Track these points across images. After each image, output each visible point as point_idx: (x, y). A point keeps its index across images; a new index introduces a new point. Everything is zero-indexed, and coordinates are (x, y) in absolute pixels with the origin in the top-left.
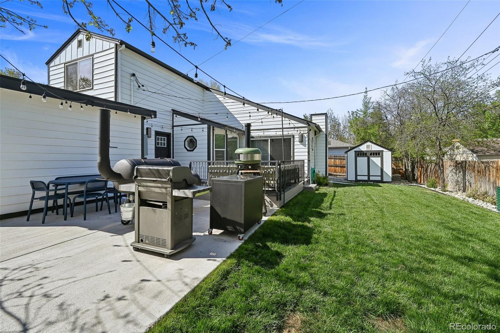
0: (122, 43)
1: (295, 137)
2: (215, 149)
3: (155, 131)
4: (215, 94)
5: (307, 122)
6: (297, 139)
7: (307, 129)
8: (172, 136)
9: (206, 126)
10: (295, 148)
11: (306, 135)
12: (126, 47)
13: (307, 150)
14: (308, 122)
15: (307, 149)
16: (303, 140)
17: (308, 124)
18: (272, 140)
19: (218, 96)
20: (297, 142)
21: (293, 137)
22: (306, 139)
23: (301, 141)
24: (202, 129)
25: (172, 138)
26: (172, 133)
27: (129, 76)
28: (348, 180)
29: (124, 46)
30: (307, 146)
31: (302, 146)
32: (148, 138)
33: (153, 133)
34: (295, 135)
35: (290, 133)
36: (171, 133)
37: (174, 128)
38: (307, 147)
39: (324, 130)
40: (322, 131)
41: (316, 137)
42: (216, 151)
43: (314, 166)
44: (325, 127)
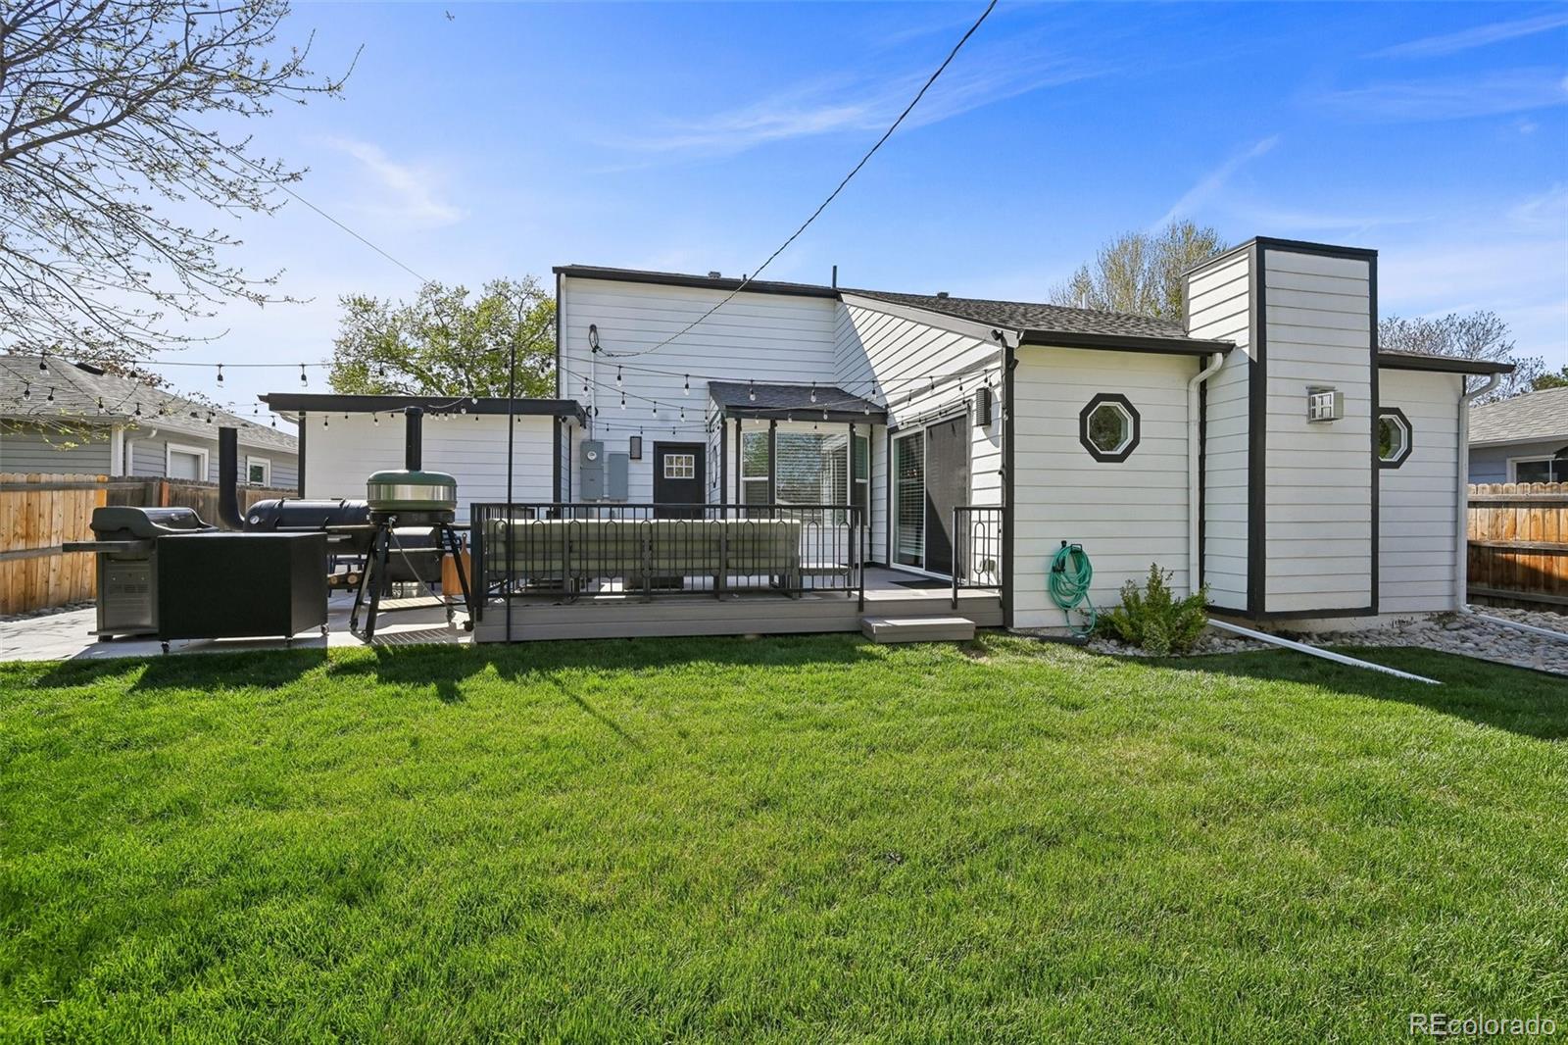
2: (742, 479)
3: (655, 443)
18: (931, 433)
24: (719, 424)
26: (707, 441)
30: (1000, 441)
32: (629, 462)
33: (648, 450)
37: (711, 428)
39: (1243, 339)
40: (1228, 349)
41: (1203, 385)
42: (747, 483)
43: (1183, 542)
44: (1244, 320)
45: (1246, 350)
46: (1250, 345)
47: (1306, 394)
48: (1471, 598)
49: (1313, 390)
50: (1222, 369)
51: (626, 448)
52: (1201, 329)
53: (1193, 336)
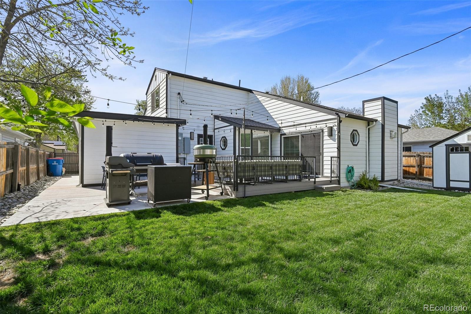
0: (169, 72)
1: (324, 131)
2: (240, 147)
3: (198, 134)
4: (256, 95)
5: (335, 112)
6: (326, 134)
7: (336, 121)
8: (213, 137)
9: (232, 127)
10: (324, 143)
11: (335, 128)
12: (172, 74)
13: (336, 146)
14: (337, 113)
15: (337, 144)
16: (333, 134)
17: (338, 114)
18: (303, 136)
19: (258, 97)
20: (326, 137)
21: (323, 131)
22: (335, 133)
23: (331, 135)
24: (230, 130)
25: (213, 139)
26: (214, 135)
27: (176, 95)
28: (434, 186)
29: (170, 74)
30: (337, 140)
31: (331, 141)
32: (191, 140)
33: (196, 137)
34: (324, 129)
35: (319, 126)
36: (212, 135)
37: (215, 130)
38: (336, 142)
39: (380, 119)
40: (376, 121)
41: (369, 129)
42: (242, 149)
43: (365, 165)
44: (380, 115)
45: (381, 122)
46: (382, 120)
47: (389, 132)
48: (404, 178)
49: (391, 131)
50: (375, 125)
51: (189, 136)
52: (368, 115)
53: (365, 116)
